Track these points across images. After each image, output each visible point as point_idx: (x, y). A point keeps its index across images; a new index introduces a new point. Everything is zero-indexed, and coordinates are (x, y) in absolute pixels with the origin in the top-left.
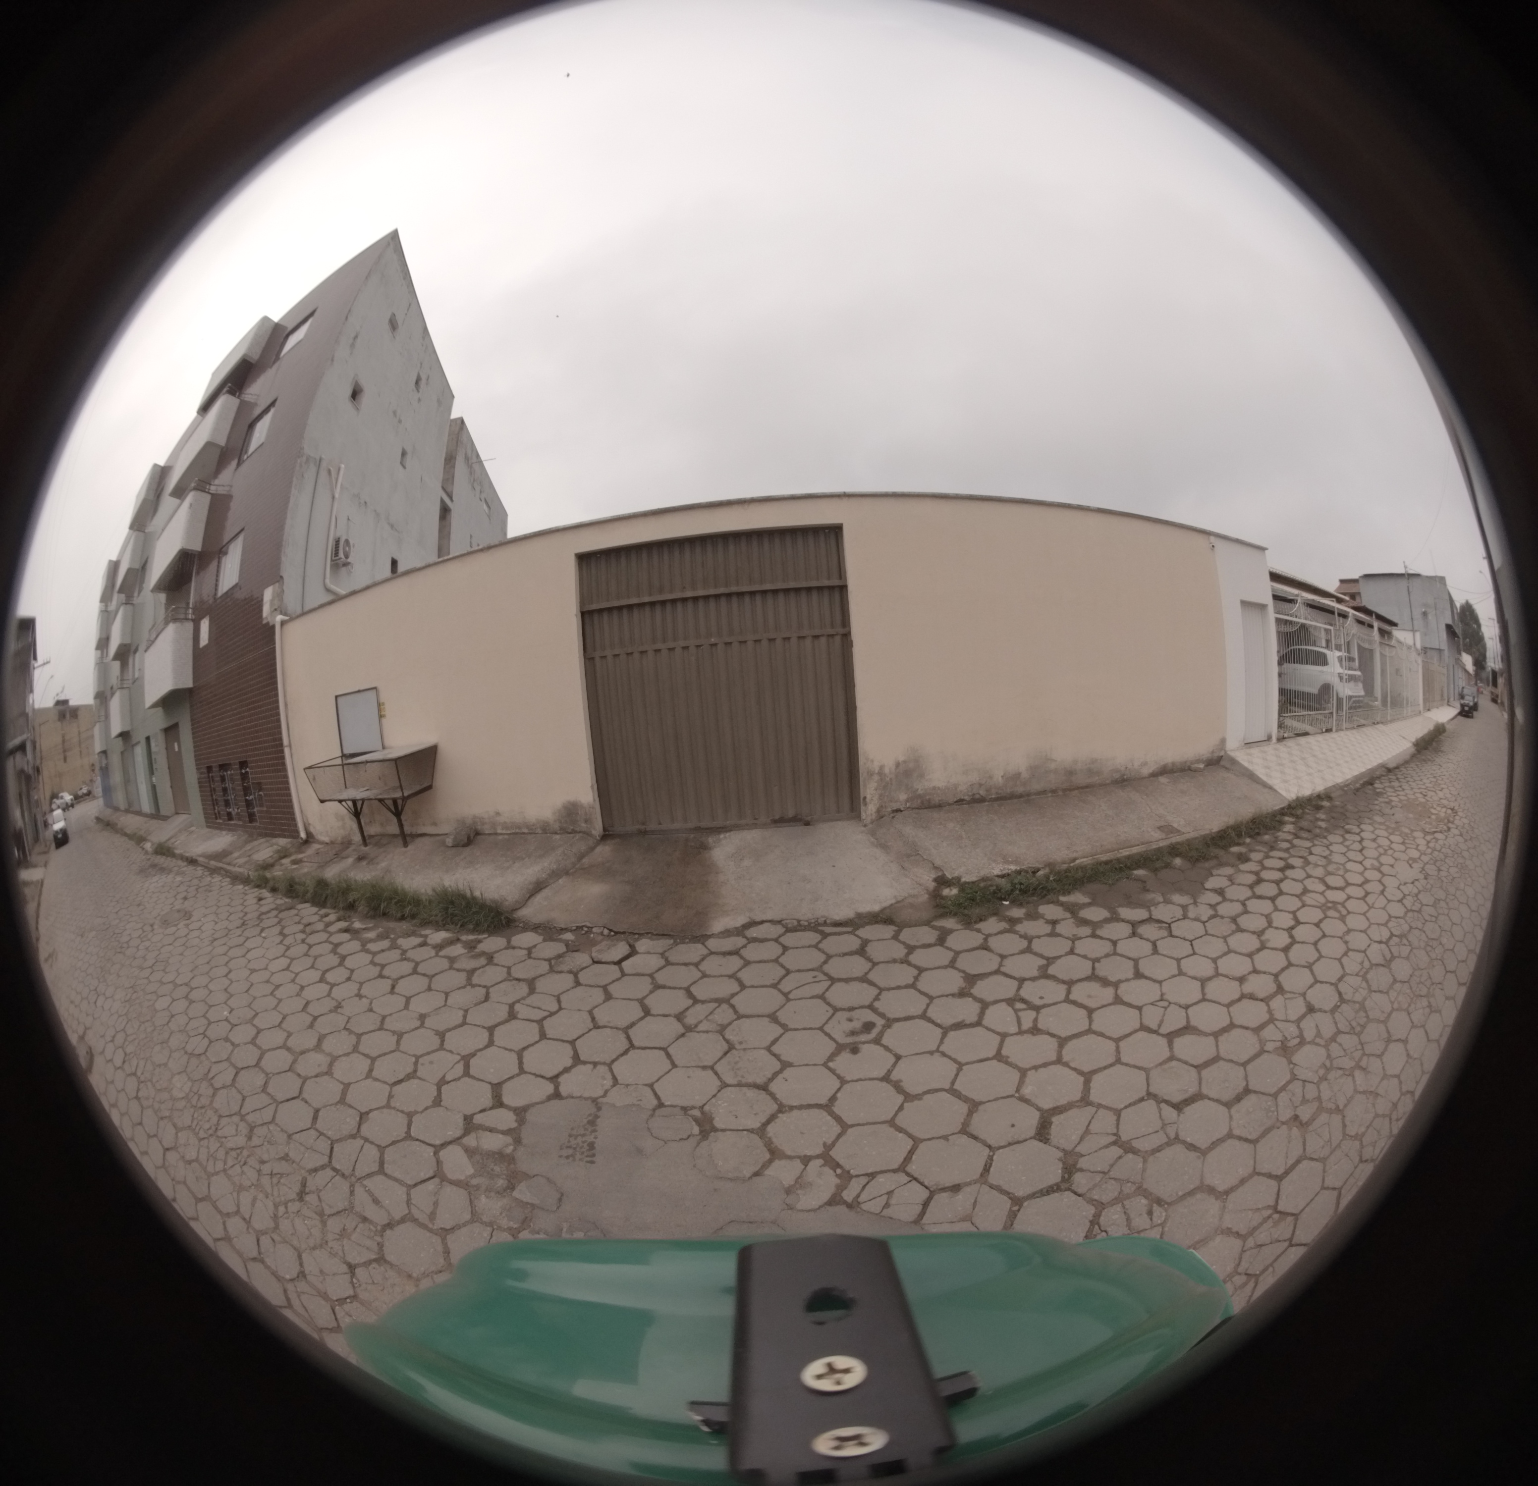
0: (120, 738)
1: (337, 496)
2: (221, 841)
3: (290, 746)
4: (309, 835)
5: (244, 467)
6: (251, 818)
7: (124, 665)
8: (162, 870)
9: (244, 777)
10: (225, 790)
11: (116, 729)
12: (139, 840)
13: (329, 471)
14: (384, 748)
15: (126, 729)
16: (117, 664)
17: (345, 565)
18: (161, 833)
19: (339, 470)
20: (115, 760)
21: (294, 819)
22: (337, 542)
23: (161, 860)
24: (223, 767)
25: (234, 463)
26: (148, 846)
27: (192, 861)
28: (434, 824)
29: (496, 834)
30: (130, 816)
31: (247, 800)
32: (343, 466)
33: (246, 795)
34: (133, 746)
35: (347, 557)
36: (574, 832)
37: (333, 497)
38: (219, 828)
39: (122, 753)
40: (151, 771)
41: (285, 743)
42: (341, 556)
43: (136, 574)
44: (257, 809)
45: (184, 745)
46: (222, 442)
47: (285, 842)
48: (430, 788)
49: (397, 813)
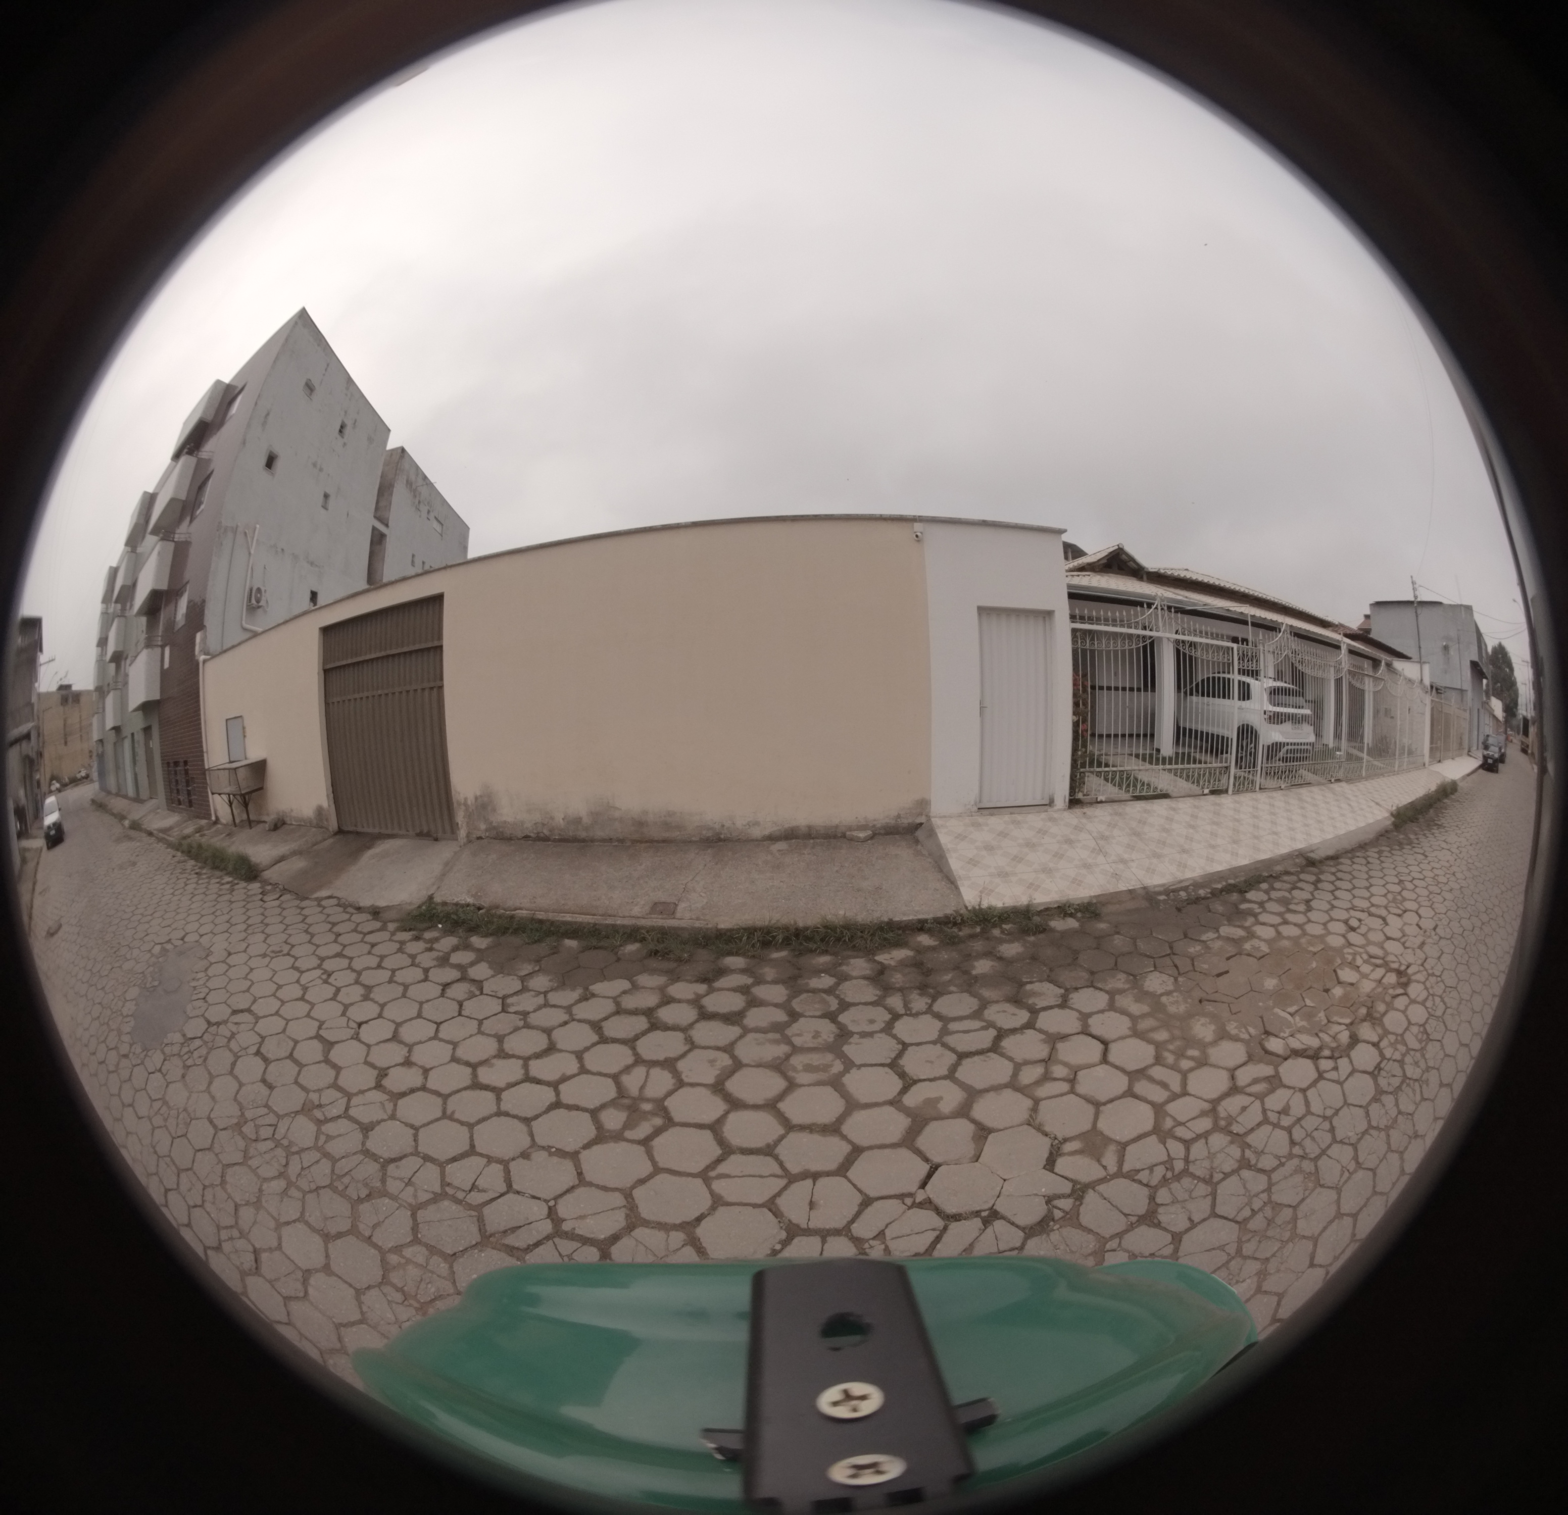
1: (252, 552)
2: (171, 819)
3: (207, 752)
4: (217, 818)
5: (195, 522)
6: (190, 802)
8: (130, 839)
9: (186, 772)
10: (177, 781)
11: (110, 724)
12: (121, 817)
13: (245, 533)
14: (246, 759)
15: (118, 724)
17: (259, 607)
18: (137, 812)
19: (255, 529)
20: (109, 747)
21: (209, 806)
22: (251, 590)
23: (132, 833)
24: (176, 764)
25: (188, 519)
26: (127, 823)
27: (150, 834)
28: (268, 815)
29: (291, 824)
31: (188, 791)
32: (258, 526)
33: (188, 785)
35: (258, 601)
36: (322, 827)
37: (250, 553)
38: (174, 811)
39: (115, 744)
40: (134, 761)
41: (205, 750)
42: (253, 601)
43: (129, 590)
44: (193, 797)
45: (155, 744)
46: (183, 496)
47: (203, 822)
48: (261, 789)
49: (246, 805)
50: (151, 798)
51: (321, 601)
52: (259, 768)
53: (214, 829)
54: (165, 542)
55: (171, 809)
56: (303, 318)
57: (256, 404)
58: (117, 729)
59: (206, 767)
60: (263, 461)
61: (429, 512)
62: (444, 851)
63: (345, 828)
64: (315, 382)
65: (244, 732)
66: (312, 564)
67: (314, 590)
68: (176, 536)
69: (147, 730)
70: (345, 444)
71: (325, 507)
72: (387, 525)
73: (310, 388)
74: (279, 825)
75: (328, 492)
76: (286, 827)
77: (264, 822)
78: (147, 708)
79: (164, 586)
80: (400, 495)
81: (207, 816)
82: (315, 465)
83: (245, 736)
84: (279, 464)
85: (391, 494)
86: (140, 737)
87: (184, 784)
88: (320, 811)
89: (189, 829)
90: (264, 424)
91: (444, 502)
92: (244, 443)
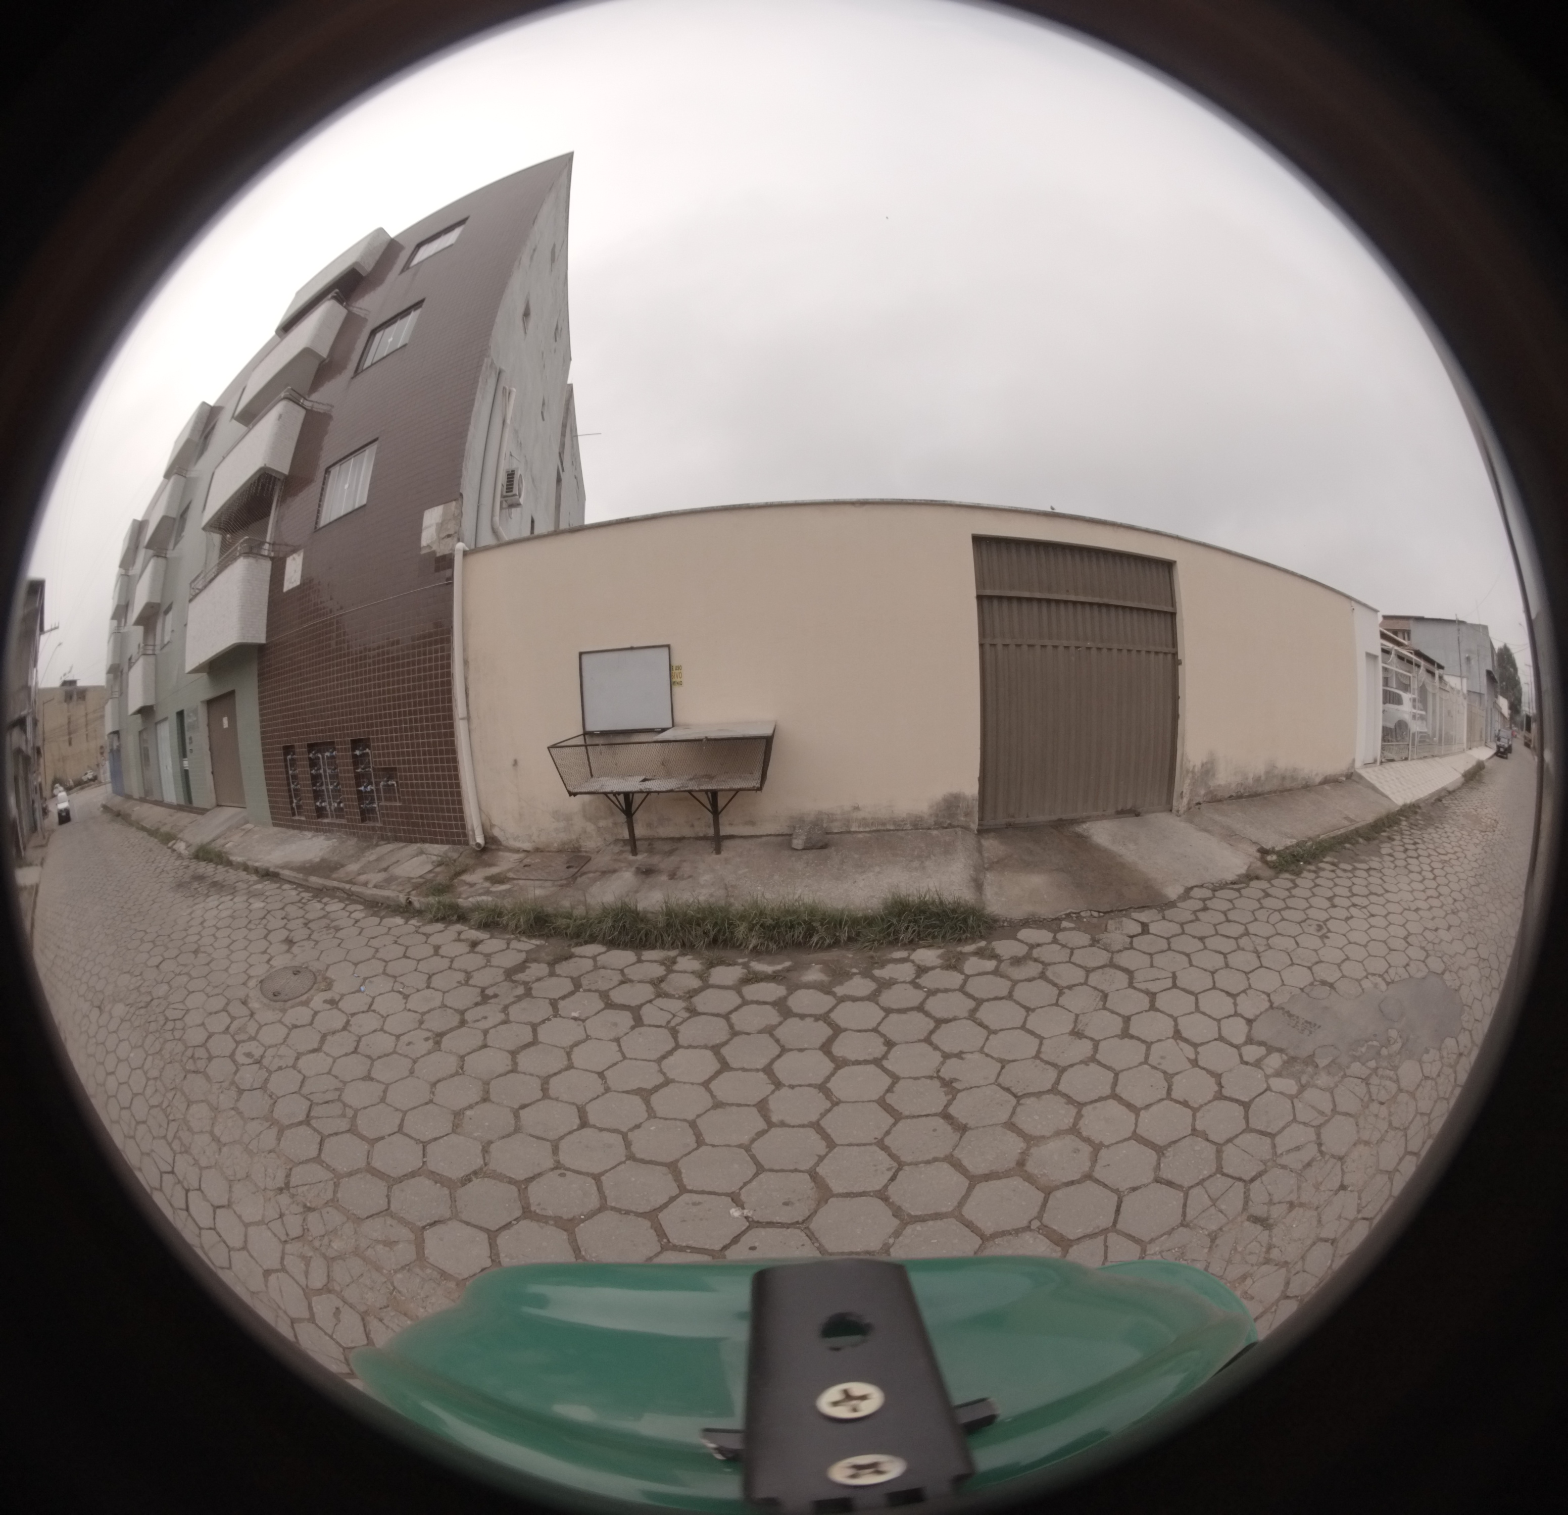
0: (140, 715)
2: (309, 845)
4: (490, 840)
6: (367, 815)
7: (150, 630)
9: (359, 760)
10: (315, 779)
12: (166, 837)
15: (148, 703)
16: (139, 630)
18: (200, 831)
23: (207, 869)
24: (318, 747)
26: (182, 848)
27: (268, 875)
30: (146, 806)
31: (359, 792)
33: (358, 784)
34: (156, 724)
39: (140, 733)
40: (183, 753)
42: (515, 492)
45: (243, 720)
46: (324, 352)
50: (218, 806)
54: (292, 404)
55: (300, 826)
58: (146, 712)
60: (524, 306)
66: (533, 480)
68: (316, 399)
69: (224, 700)
76: (841, 838)
78: (228, 660)
79: (281, 467)
81: (460, 834)
86: (198, 712)
87: (349, 781)
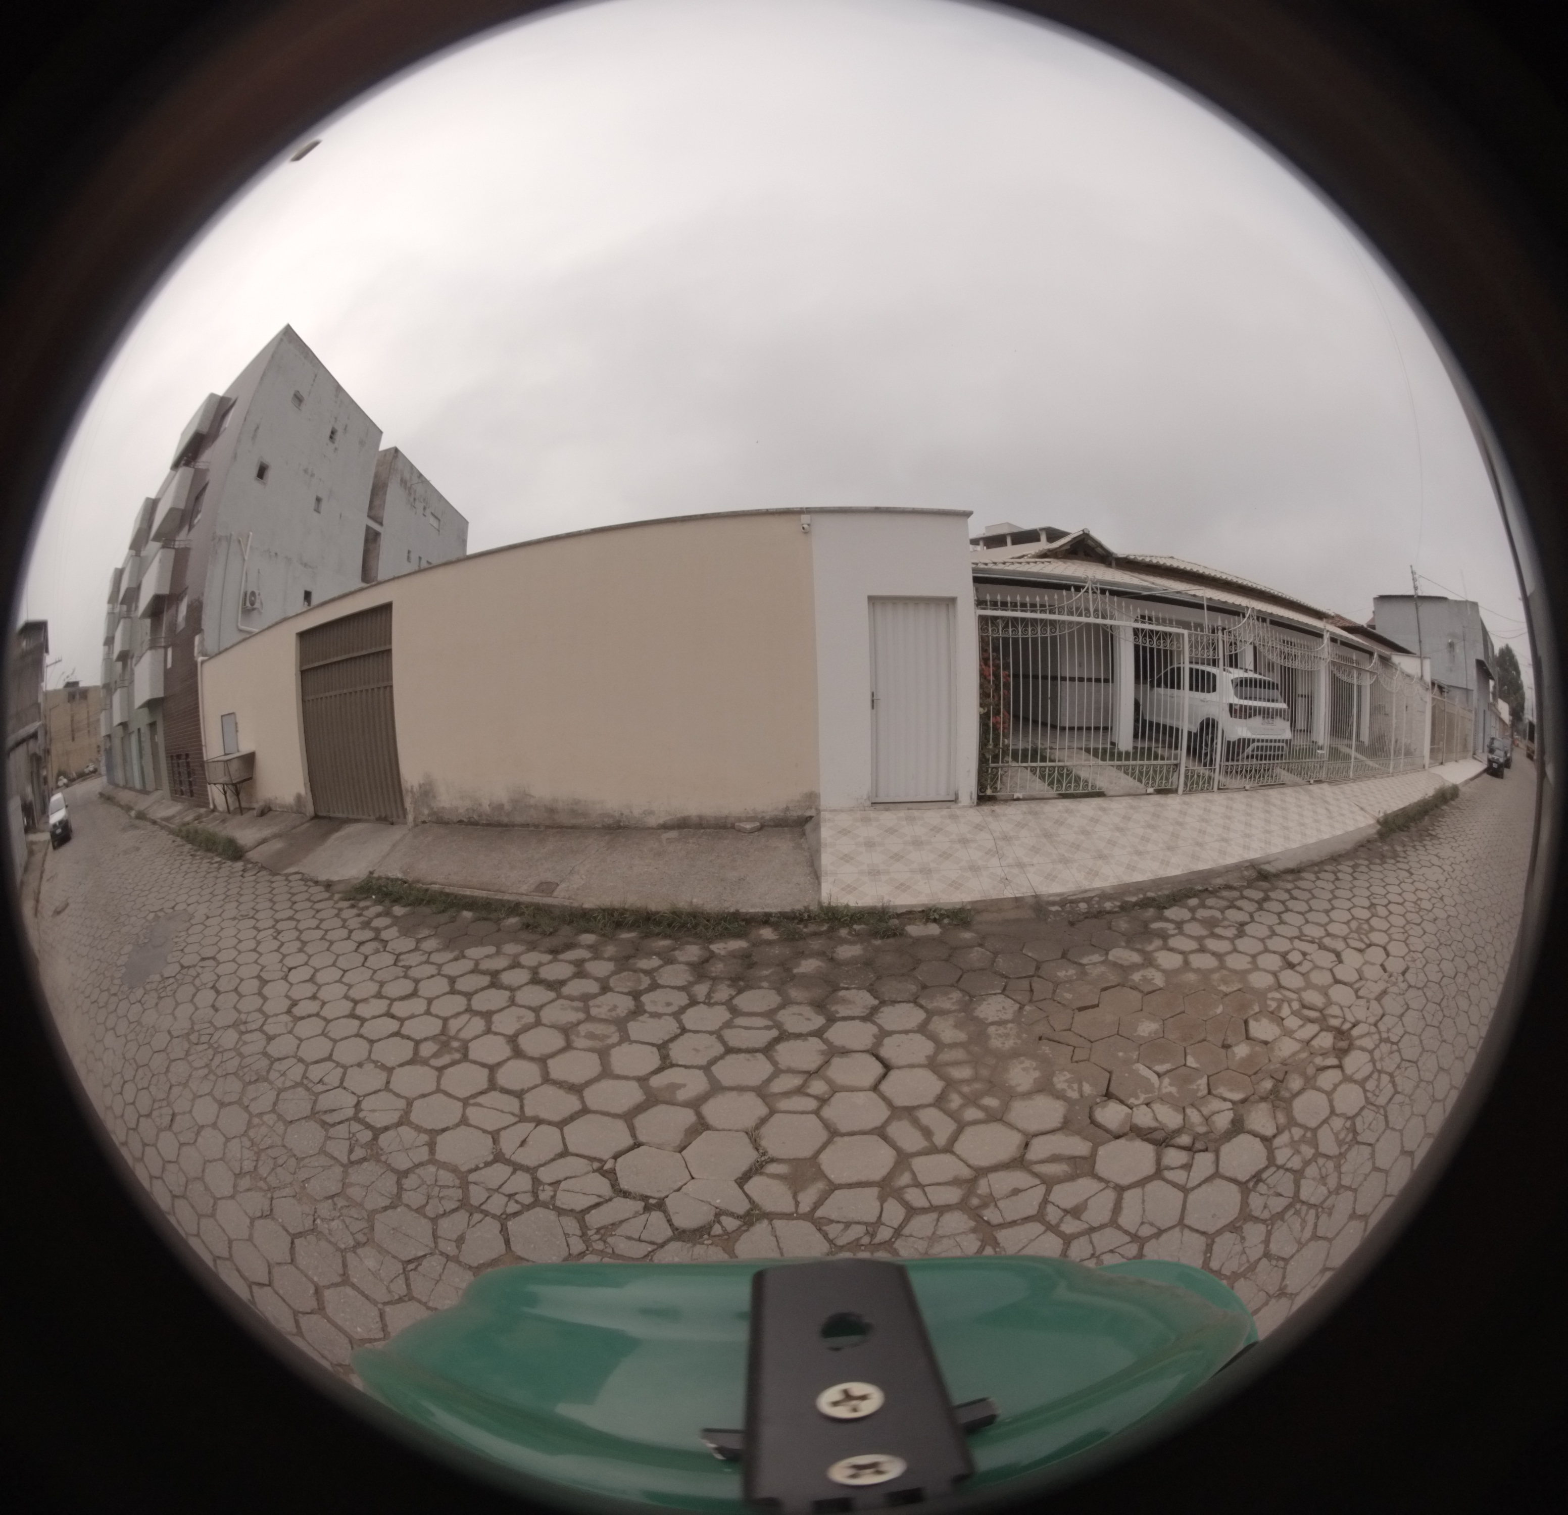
0: (121, 727)
1: (246, 558)
2: (174, 808)
3: (205, 746)
4: (215, 806)
5: (194, 531)
6: (191, 792)
7: (125, 666)
8: (135, 828)
9: (188, 764)
10: (179, 773)
11: (117, 720)
12: (128, 808)
13: (239, 542)
14: (238, 751)
15: (125, 720)
16: (119, 665)
17: (254, 609)
18: (143, 803)
19: (248, 536)
20: (117, 742)
21: (207, 795)
22: (246, 594)
23: (137, 822)
24: (179, 757)
25: (186, 528)
26: (133, 813)
27: (155, 823)
28: (257, 802)
29: (275, 810)
30: (127, 791)
31: (190, 782)
32: (251, 533)
33: (189, 776)
34: (130, 734)
35: (252, 604)
36: (300, 813)
37: (244, 560)
38: (176, 801)
39: (122, 739)
40: (141, 755)
41: (203, 743)
42: (248, 604)
43: (133, 594)
44: (194, 788)
45: (160, 738)
46: (182, 506)
47: (203, 810)
48: (251, 778)
49: (237, 794)
50: (157, 789)
51: (315, 600)
52: (249, 760)
53: (212, 816)
54: (166, 550)
55: (174, 799)
56: (288, 333)
57: (245, 419)
58: (124, 725)
59: (205, 759)
60: (255, 471)
61: (425, 509)
62: (396, 833)
63: (321, 814)
64: (304, 394)
65: (236, 727)
66: (305, 565)
67: (308, 589)
68: (177, 543)
69: (152, 725)
70: (336, 449)
71: (317, 510)
72: (381, 524)
73: (298, 399)
74: (265, 811)
75: (320, 496)
76: (271, 813)
77: (254, 809)
78: (152, 705)
79: (166, 591)
80: (394, 494)
81: (206, 805)
82: (306, 471)
83: (237, 731)
84: (270, 474)
85: (385, 494)
86: (145, 730)
87: (186, 776)
88: (299, 798)
89: (189, 818)
90: (254, 437)
91: (441, 497)
92: (235, 456)
